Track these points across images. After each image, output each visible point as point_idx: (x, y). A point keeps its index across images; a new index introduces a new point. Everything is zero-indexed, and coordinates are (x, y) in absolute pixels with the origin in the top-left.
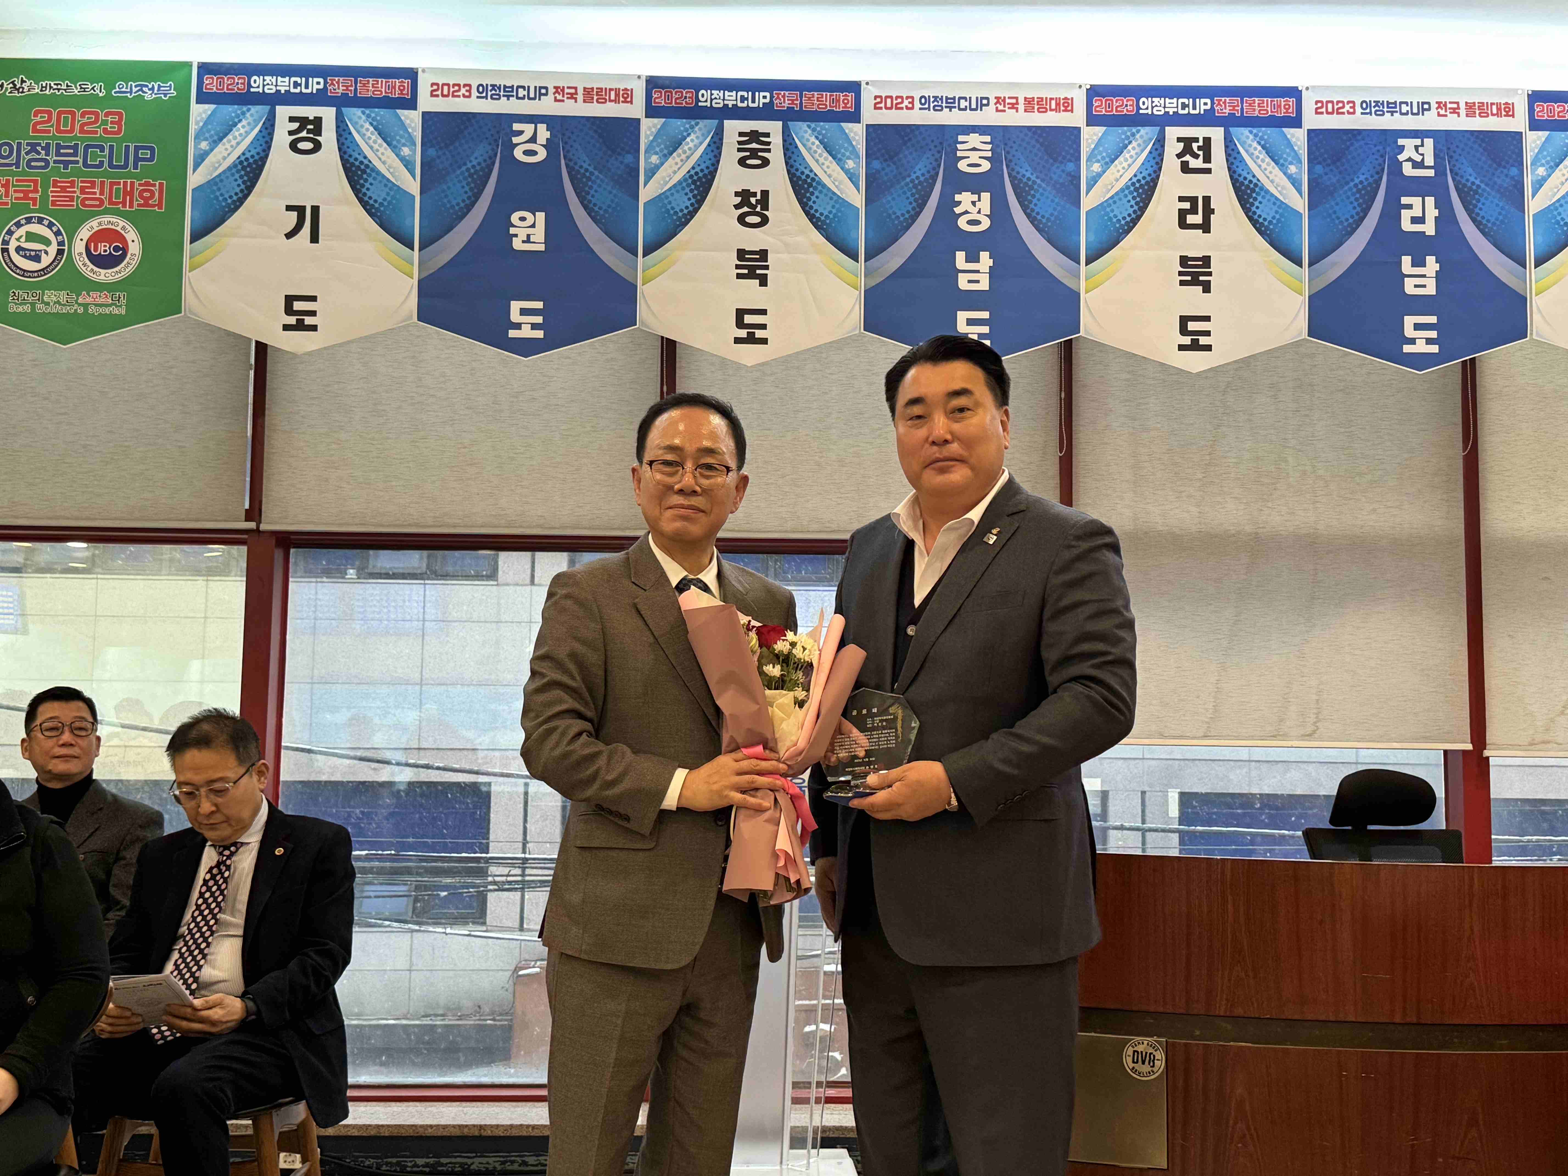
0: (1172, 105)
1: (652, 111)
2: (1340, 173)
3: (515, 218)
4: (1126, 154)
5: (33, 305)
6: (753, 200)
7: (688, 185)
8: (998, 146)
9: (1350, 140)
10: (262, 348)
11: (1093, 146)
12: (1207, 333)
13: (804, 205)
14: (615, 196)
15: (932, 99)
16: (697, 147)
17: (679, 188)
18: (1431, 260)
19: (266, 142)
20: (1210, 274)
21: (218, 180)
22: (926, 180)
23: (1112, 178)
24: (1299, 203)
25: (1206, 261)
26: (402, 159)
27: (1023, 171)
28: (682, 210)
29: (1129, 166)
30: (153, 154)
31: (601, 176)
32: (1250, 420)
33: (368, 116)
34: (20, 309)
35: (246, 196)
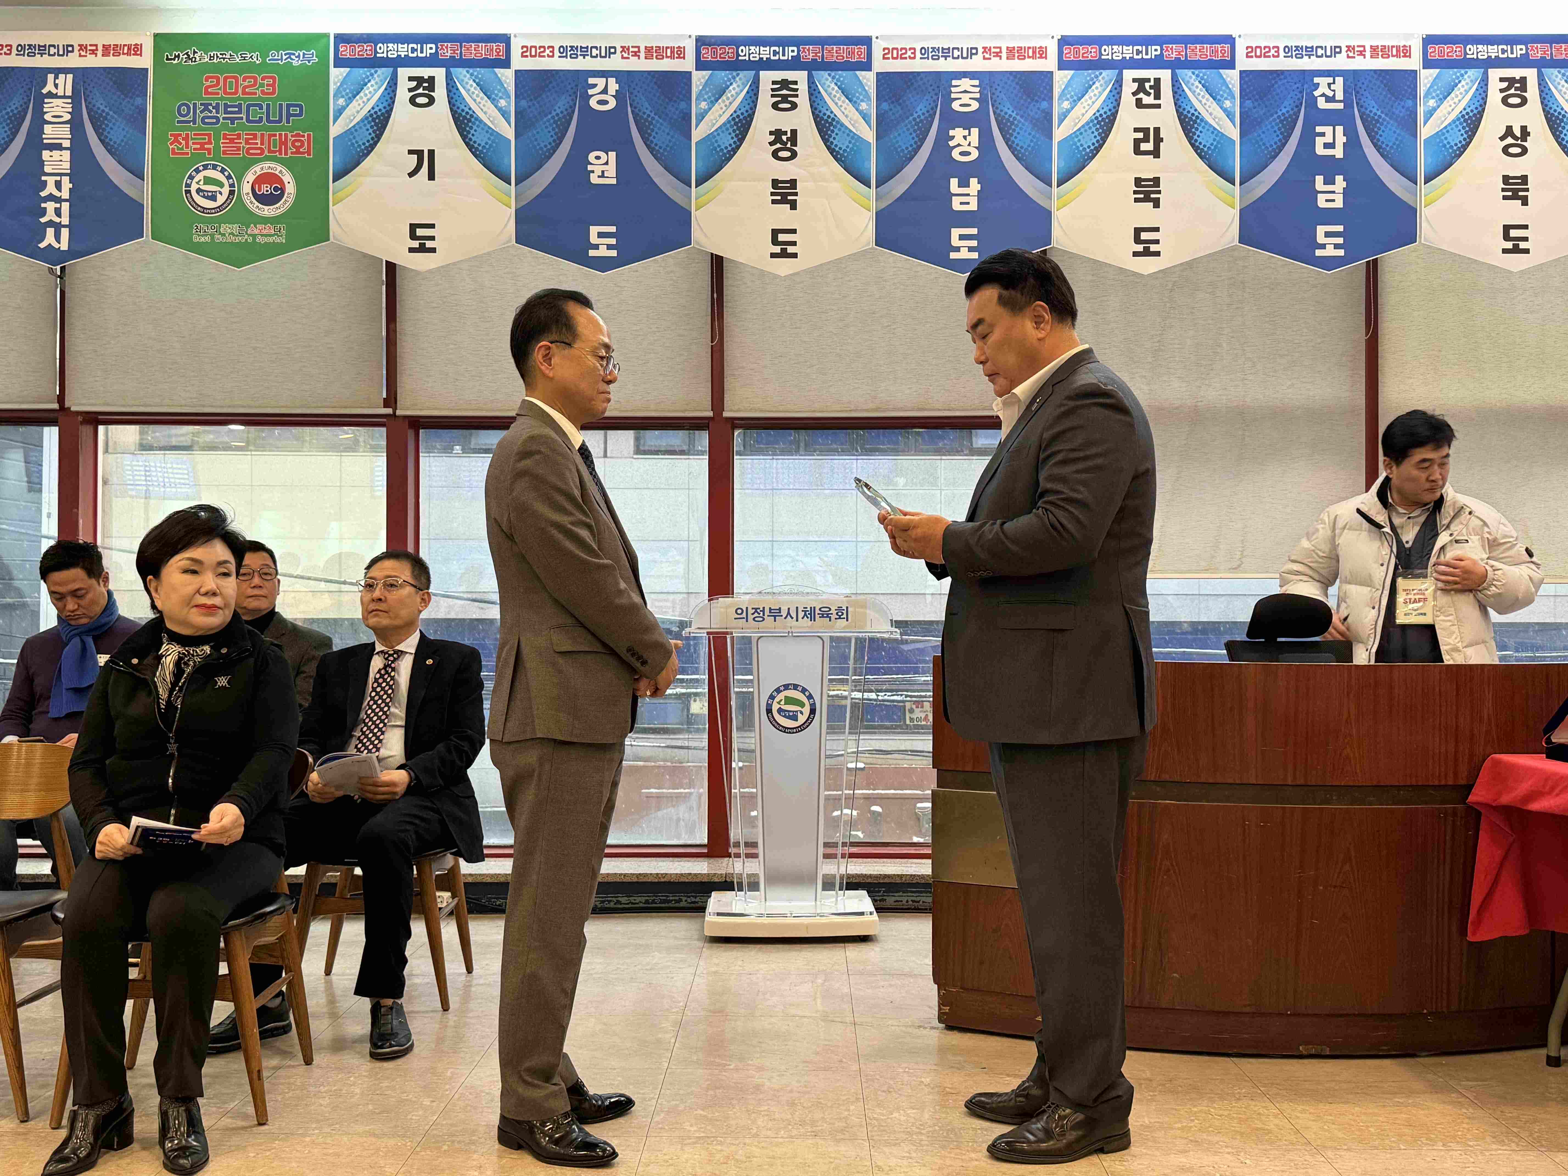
0: (1128, 52)
1: (701, 65)
2: (1266, 107)
3: (591, 157)
4: (1090, 93)
5: (212, 236)
6: (784, 138)
7: (732, 126)
8: (985, 88)
9: (1275, 78)
10: (391, 267)
11: (1063, 87)
12: (1157, 242)
13: (825, 141)
14: (672, 137)
15: (930, 50)
16: (738, 94)
17: (724, 129)
18: (1339, 179)
19: (391, 98)
20: (1159, 192)
21: (353, 130)
22: (926, 118)
23: (1079, 114)
24: (1233, 132)
25: (1156, 181)
26: (500, 109)
27: (1006, 110)
28: (726, 148)
29: (1093, 103)
30: (301, 110)
31: (661, 121)
32: (1192, 313)
33: (472, 75)
34: (203, 240)
35: (376, 143)
